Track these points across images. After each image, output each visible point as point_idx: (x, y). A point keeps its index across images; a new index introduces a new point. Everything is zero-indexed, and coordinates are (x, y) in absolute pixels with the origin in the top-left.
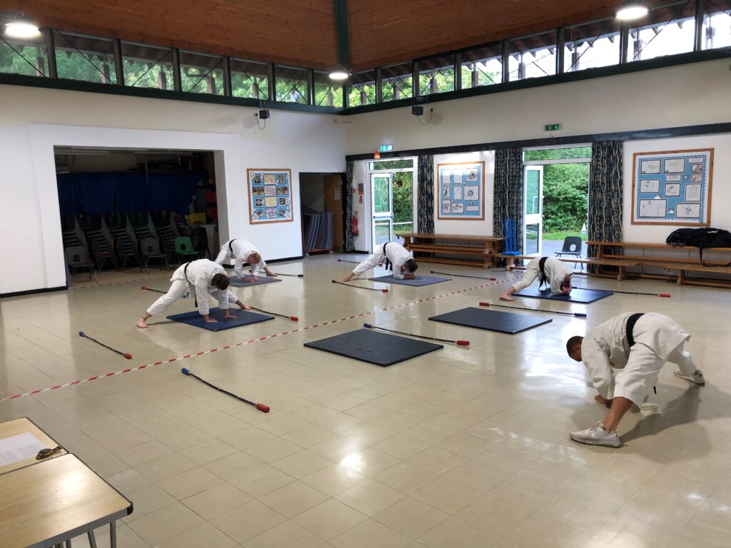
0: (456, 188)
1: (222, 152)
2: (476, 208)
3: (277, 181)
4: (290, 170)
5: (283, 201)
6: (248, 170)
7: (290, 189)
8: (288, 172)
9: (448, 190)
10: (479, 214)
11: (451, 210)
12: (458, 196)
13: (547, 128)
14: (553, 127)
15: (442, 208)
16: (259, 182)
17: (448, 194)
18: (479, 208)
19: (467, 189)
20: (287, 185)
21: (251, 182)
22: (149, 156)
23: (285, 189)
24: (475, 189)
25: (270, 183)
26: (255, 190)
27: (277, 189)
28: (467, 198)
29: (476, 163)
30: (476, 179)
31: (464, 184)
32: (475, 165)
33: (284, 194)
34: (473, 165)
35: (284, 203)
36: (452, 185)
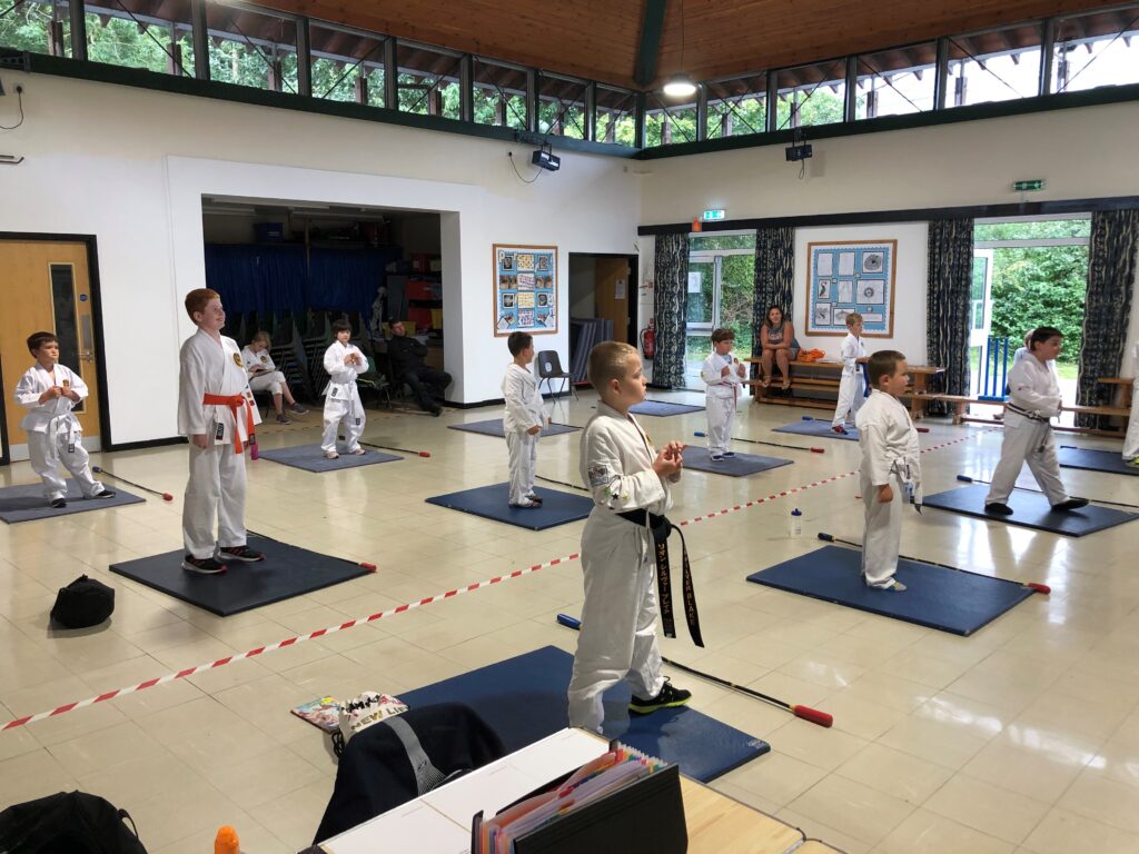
0: (841, 284)
1: (456, 214)
2: (879, 318)
3: (537, 266)
4: (556, 248)
5: (543, 299)
6: (495, 246)
7: (554, 280)
8: (553, 251)
9: (827, 287)
10: (883, 328)
11: (832, 320)
12: (845, 296)
13: (1019, 186)
14: (1031, 186)
15: (815, 316)
16: (510, 267)
17: (827, 294)
18: (884, 316)
19: (862, 285)
20: (550, 273)
21: (498, 266)
22: (310, 219)
23: (548, 280)
24: (878, 286)
25: (525, 268)
26: (503, 280)
27: (537, 280)
28: (862, 300)
29: (881, 242)
30: (880, 269)
31: (857, 277)
32: (878, 246)
33: (545, 286)
34: (874, 246)
35: (545, 304)
36: (835, 278)
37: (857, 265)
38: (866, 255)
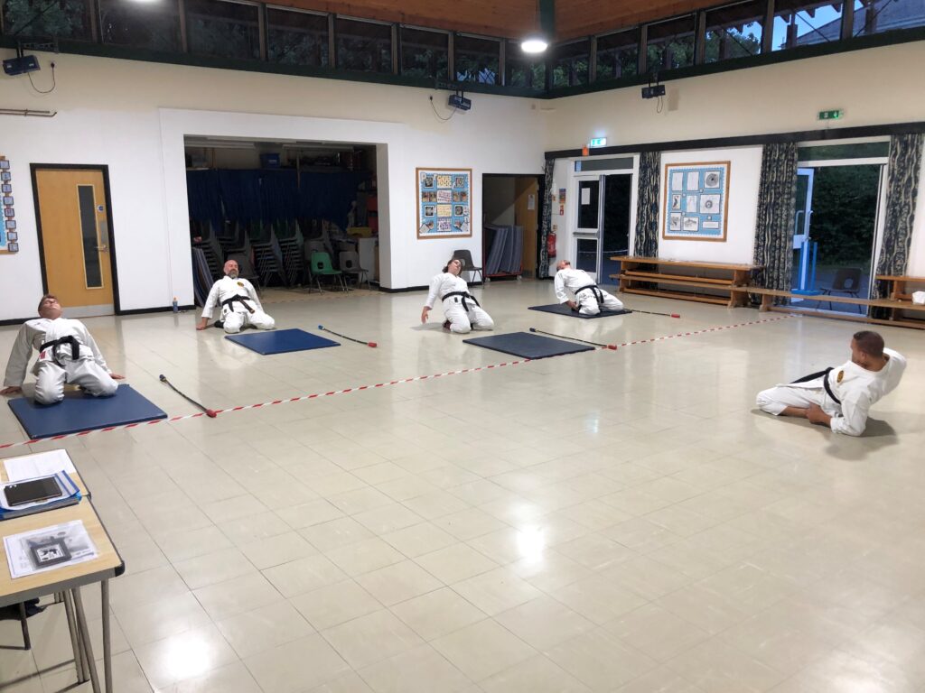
0: (689, 198)
1: (385, 146)
2: (715, 225)
3: (454, 184)
4: (471, 170)
5: (459, 210)
6: (417, 169)
7: (469, 195)
8: (468, 173)
9: (679, 200)
10: (719, 233)
11: (682, 226)
12: (691, 208)
13: (822, 116)
14: (831, 115)
15: (669, 223)
16: (431, 185)
17: (678, 205)
18: (720, 224)
19: (704, 198)
20: (465, 190)
21: (420, 185)
22: (302, 150)
23: (463, 194)
24: (715, 199)
25: (444, 185)
26: (424, 196)
27: (453, 194)
28: (704, 210)
29: (718, 163)
30: (718, 185)
31: (701, 191)
32: (716, 166)
33: (461, 200)
34: (713, 166)
35: (461, 213)
36: (685, 193)
37: (701, 182)
38: (708, 174)
